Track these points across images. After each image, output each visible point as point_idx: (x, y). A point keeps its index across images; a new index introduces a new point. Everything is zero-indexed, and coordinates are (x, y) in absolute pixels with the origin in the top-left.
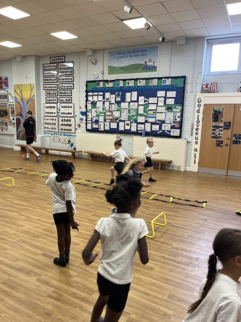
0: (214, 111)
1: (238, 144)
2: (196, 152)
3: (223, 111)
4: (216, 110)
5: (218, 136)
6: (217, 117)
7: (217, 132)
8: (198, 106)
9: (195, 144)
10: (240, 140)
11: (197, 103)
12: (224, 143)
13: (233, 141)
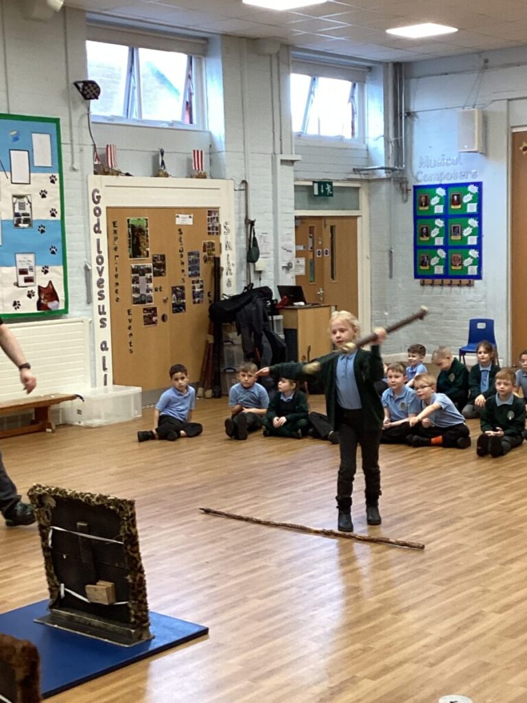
0: (129, 227)
1: (181, 310)
2: (105, 353)
3: (147, 226)
4: (134, 223)
5: (145, 295)
6: (138, 244)
7: (142, 284)
8: (96, 214)
9: (101, 327)
10: (184, 301)
11: (92, 206)
12: (160, 313)
13: (174, 305)
